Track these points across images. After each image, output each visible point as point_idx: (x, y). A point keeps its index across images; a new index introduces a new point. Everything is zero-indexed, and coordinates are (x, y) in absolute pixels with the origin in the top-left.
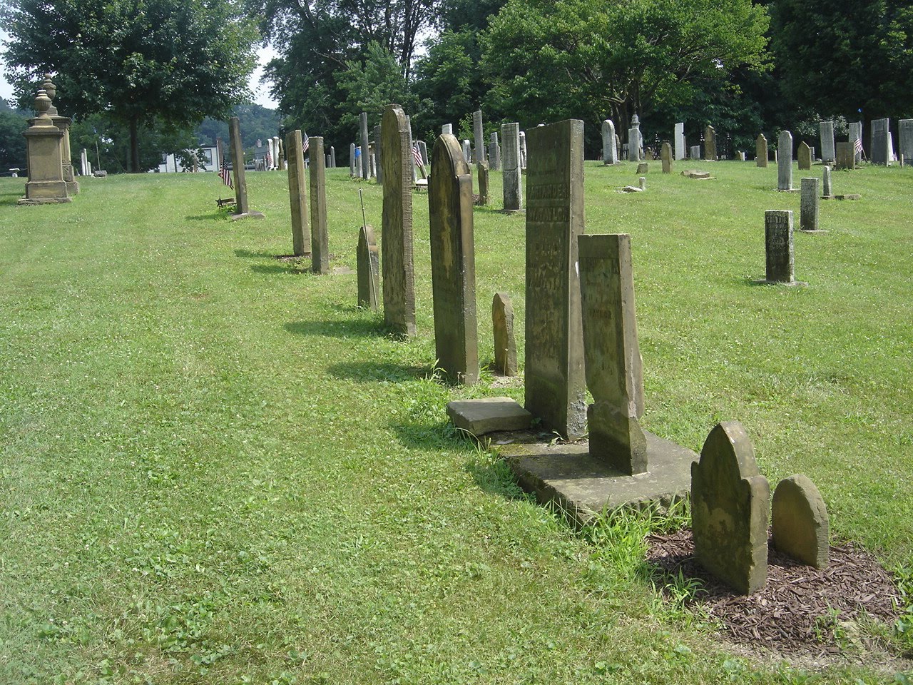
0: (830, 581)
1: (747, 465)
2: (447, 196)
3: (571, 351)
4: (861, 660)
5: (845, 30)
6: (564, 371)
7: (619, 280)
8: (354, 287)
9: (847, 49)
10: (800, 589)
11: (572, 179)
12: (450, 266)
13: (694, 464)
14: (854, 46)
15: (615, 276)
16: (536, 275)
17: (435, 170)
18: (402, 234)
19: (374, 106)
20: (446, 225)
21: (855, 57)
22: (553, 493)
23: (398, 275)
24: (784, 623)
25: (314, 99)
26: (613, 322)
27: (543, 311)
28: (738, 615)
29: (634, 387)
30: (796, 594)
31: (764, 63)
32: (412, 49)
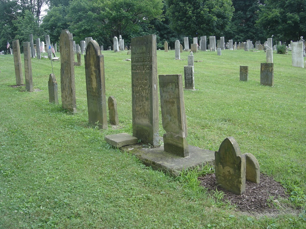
0: (263, 187)
1: (238, 151)
2: (94, 62)
3: (154, 115)
4: (284, 212)
5: (190, 8)
6: (152, 123)
7: (179, 90)
8: (47, 96)
9: (191, 14)
10: (256, 191)
11: (153, 56)
12: (95, 87)
13: (216, 152)
14: (193, 13)
15: (177, 89)
16: (137, 89)
17: (88, 53)
18: (71, 76)
19: (27, 32)
20: (93, 73)
21: (193, 17)
22: (160, 166)
23: (69, 91)
24: (256, 203)
25: (5, 30)
26: (176, 105)
27: (141, 102)
28: (240, 202)
29: (184, 127)
30: (255, 193)
31: (162, 18)
32: (40, 12)
